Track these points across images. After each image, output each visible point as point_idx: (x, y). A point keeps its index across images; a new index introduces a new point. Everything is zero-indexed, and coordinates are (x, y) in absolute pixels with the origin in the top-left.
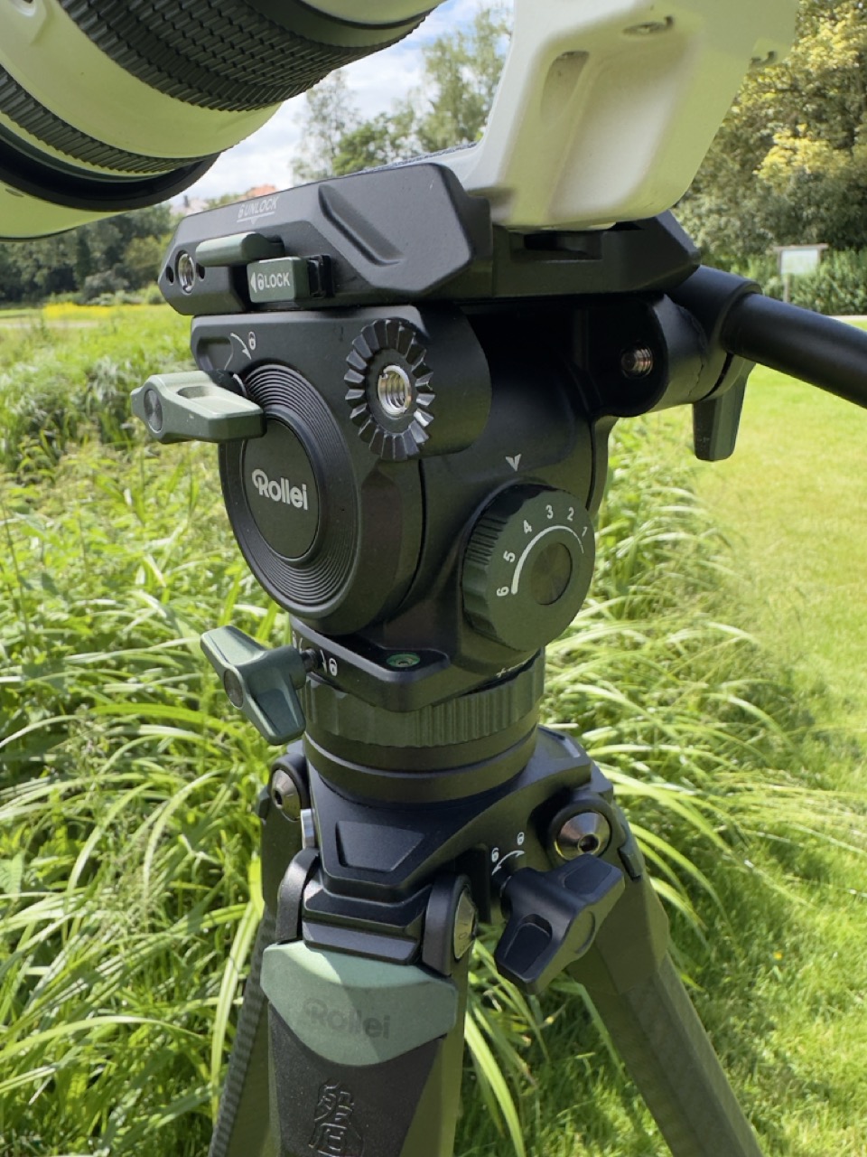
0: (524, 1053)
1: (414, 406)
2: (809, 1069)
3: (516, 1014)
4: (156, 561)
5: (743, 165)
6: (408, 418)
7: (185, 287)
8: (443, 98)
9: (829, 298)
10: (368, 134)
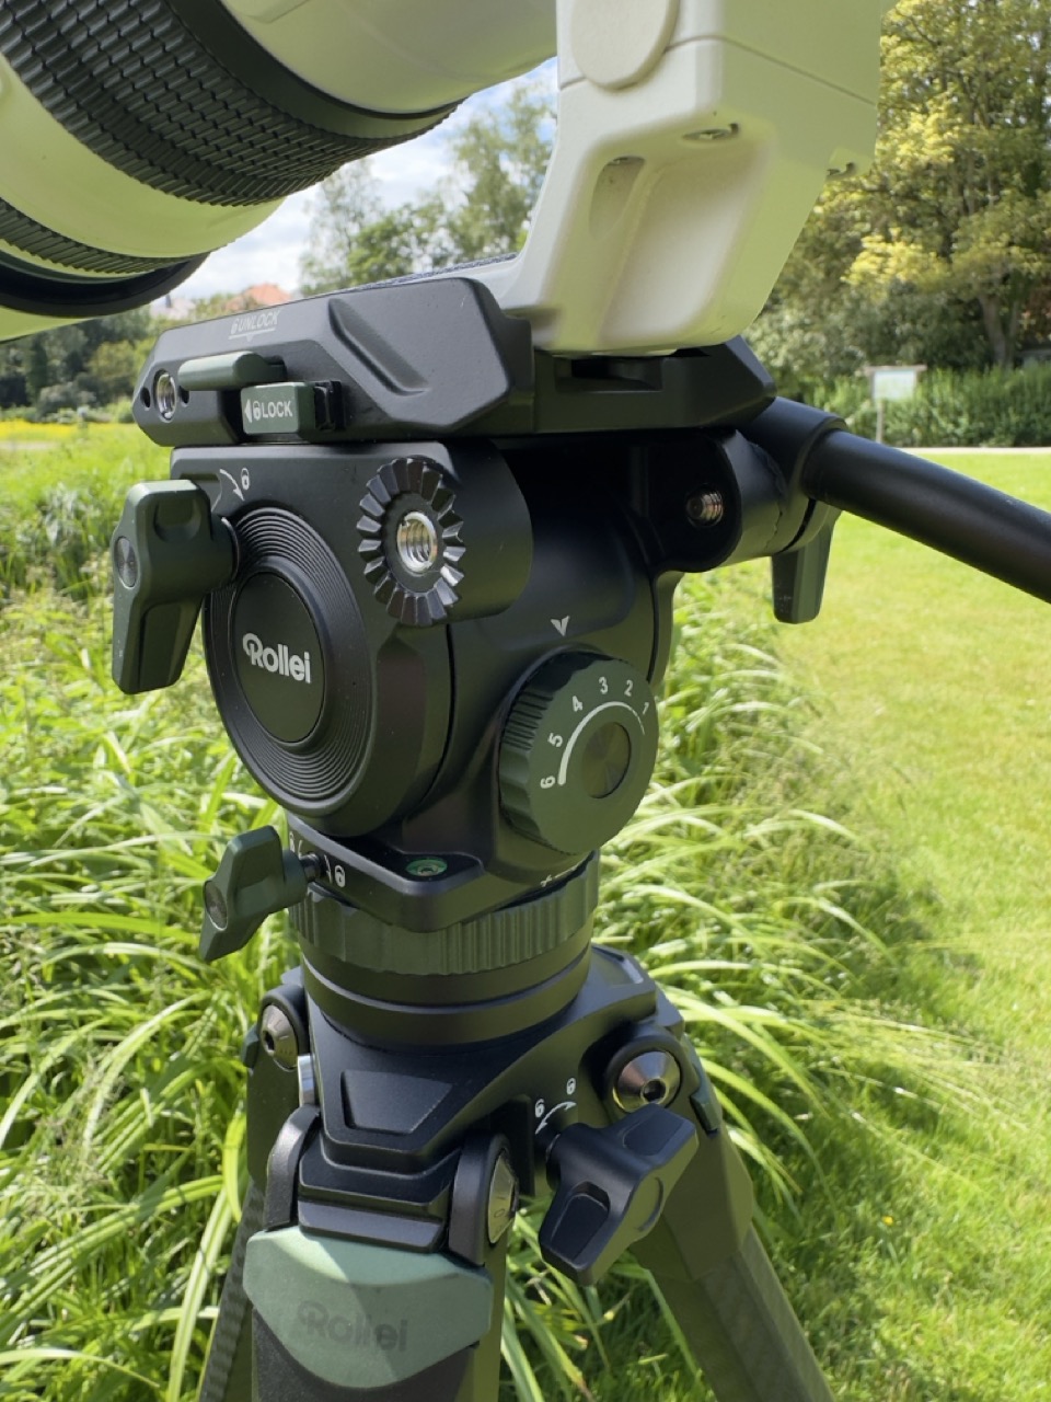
0: (577, 1357)
1: (441, 561)
2: (929, 1365)
3: (566, 1308)
4: (119, 739)
5: (828, 273)
6: (433, 575)
7: (163, 414)
8: (478, 188)
9: (928, 428)
10: (390, 228)
